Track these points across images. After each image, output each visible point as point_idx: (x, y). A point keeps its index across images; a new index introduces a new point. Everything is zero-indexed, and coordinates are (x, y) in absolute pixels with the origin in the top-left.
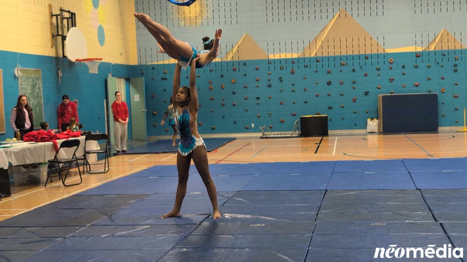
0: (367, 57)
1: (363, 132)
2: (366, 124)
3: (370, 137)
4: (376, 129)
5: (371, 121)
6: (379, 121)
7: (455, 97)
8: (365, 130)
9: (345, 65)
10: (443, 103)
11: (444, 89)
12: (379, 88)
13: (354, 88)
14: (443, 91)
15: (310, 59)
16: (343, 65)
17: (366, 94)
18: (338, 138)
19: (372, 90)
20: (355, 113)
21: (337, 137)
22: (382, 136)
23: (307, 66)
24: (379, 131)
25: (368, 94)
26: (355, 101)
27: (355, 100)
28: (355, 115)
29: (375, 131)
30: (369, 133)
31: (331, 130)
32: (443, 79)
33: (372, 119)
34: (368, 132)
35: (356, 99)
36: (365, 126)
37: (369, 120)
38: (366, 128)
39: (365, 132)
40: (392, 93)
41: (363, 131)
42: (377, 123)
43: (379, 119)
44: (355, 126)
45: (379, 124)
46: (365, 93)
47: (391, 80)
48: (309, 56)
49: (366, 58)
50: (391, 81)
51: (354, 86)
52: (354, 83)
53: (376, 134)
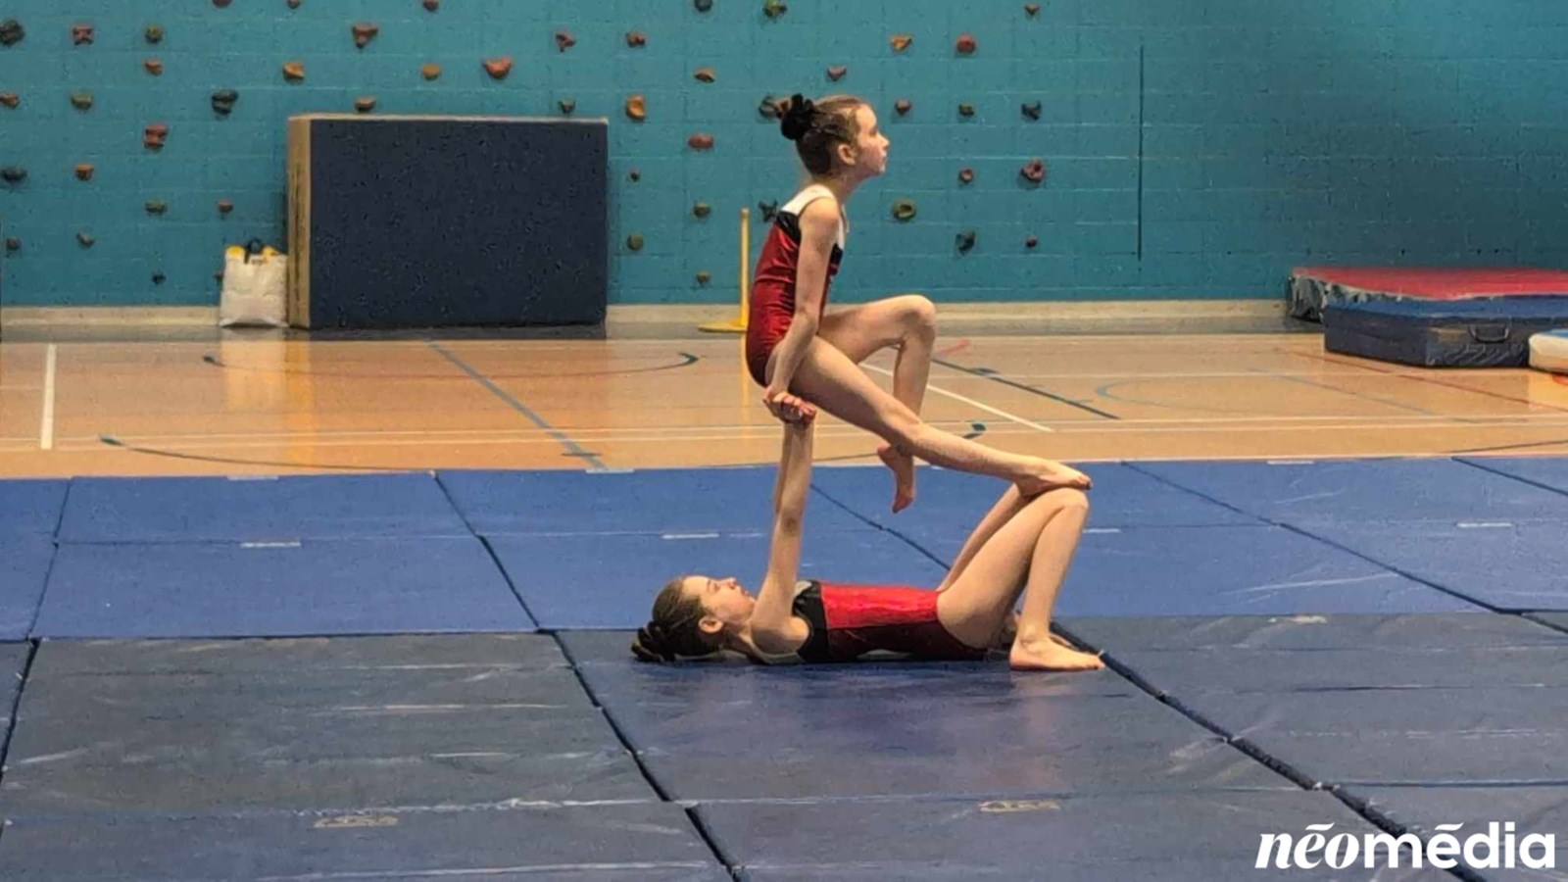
1: (200, 321)
2: (220, 278)
3: (235, 349)
4: (272, 309)
5: (246, 260)
6: (292, 266)
7: (696, 144)
8: (213, 309)
10: (635, 177)
11: (638, 98)
12: (290, 78)
13: (153, 70)
14: (637, 112)
17: (223, 104)
18: (58, 355)
19: (258, 89)
20: (156, 211)
21: (52, 348)
22: (304, 346)
24: (287, 319)
25: (235, 108)
26: (155, 140)
27: (155, 139)
28: (155, 222)
29: (271, 320)
30: (237, 327)
32: (637, 43)
33: (251, 249)
34: (227, 321)
35: (162, 135)
36: (209, 288)
37: (234, 256)
38: (216, 301)
39: (212, 322)
40: (362, 109)
41: (199, 318)
42: (280, 275)
43: (291, 250)
44: (157, 287)
45: (290, 278)
46: (215, 99)
47: (364, 37)
50: (362, 39)
51: (155, 56)
52: (153, 39)
53: (273, 333)
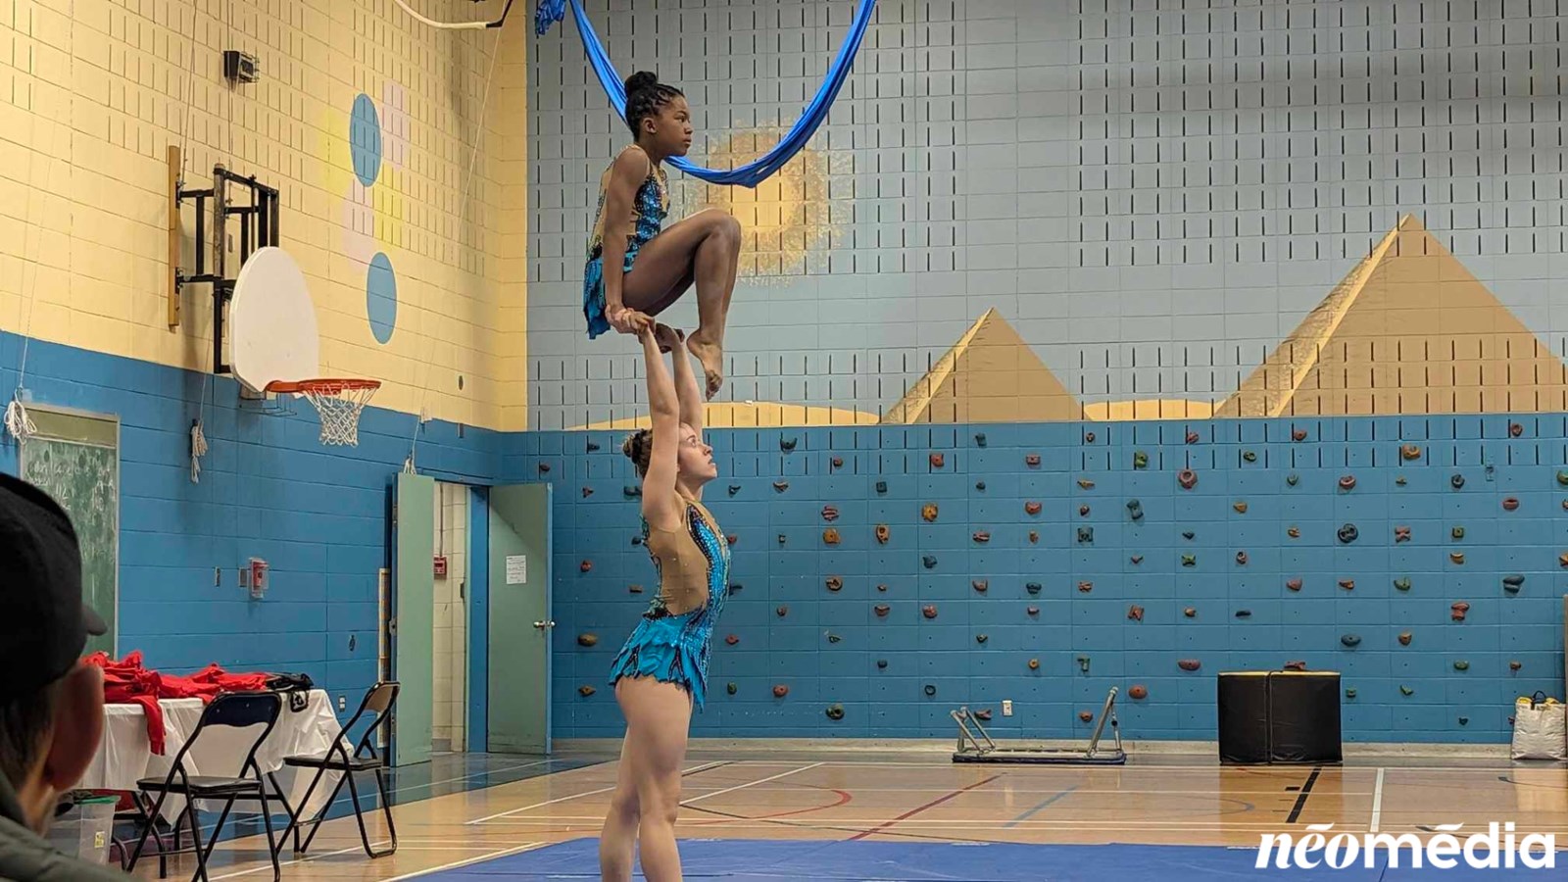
0: (1517, 427)
1: (1497, 755)
2: (1512, 722)
3: (1526, 776)
4: (1554, 745)
5: (1533, 708)
8: (1508, 746)
9: (1418, 456)
12: (1566, 564)
13: (1458, 560)
15: (1266, 424)
16: (1409, 458)
17: (1513, 586)
18: (1385, 776)
19: (1539, 574)
20: (1461, 668)
21: (1380, 772)
23: (1249, 458)
24: (1565, 753)
25: (1522, 589)
26: (1459, 614)
27: (1461, 614)
28: (1460, 677)
29: (1552, 754)
31: (1353, 739)
33: (1535, 701)
34: (1518, 755)
35: (1465, 610)
36: (1505, 731)
37: (1524, 705)
38: (1511, 742)
39: (1506, 756)
41: (1497, 753)
42: (1561, 718)
44: (1462, 729)
45: (1565, 722)
46: (1505, 582)
48: (1262, 414)
49: (1515, 431)
51: (1458, 550)
52: (1457, 535)
53: (1556, 763)
